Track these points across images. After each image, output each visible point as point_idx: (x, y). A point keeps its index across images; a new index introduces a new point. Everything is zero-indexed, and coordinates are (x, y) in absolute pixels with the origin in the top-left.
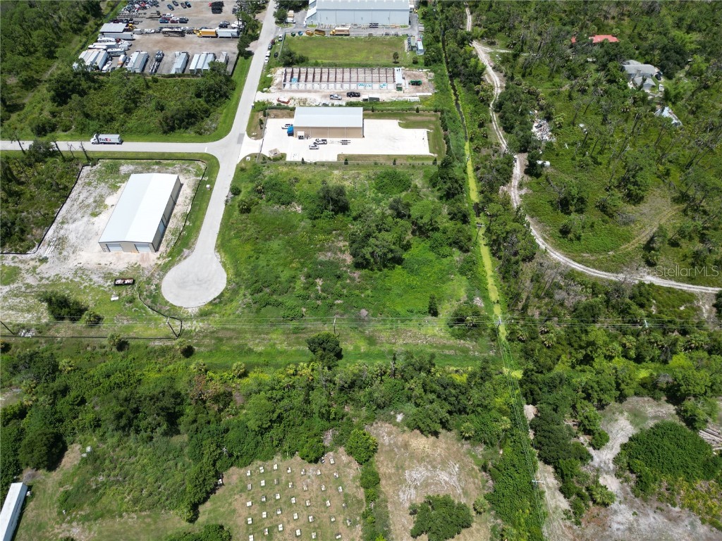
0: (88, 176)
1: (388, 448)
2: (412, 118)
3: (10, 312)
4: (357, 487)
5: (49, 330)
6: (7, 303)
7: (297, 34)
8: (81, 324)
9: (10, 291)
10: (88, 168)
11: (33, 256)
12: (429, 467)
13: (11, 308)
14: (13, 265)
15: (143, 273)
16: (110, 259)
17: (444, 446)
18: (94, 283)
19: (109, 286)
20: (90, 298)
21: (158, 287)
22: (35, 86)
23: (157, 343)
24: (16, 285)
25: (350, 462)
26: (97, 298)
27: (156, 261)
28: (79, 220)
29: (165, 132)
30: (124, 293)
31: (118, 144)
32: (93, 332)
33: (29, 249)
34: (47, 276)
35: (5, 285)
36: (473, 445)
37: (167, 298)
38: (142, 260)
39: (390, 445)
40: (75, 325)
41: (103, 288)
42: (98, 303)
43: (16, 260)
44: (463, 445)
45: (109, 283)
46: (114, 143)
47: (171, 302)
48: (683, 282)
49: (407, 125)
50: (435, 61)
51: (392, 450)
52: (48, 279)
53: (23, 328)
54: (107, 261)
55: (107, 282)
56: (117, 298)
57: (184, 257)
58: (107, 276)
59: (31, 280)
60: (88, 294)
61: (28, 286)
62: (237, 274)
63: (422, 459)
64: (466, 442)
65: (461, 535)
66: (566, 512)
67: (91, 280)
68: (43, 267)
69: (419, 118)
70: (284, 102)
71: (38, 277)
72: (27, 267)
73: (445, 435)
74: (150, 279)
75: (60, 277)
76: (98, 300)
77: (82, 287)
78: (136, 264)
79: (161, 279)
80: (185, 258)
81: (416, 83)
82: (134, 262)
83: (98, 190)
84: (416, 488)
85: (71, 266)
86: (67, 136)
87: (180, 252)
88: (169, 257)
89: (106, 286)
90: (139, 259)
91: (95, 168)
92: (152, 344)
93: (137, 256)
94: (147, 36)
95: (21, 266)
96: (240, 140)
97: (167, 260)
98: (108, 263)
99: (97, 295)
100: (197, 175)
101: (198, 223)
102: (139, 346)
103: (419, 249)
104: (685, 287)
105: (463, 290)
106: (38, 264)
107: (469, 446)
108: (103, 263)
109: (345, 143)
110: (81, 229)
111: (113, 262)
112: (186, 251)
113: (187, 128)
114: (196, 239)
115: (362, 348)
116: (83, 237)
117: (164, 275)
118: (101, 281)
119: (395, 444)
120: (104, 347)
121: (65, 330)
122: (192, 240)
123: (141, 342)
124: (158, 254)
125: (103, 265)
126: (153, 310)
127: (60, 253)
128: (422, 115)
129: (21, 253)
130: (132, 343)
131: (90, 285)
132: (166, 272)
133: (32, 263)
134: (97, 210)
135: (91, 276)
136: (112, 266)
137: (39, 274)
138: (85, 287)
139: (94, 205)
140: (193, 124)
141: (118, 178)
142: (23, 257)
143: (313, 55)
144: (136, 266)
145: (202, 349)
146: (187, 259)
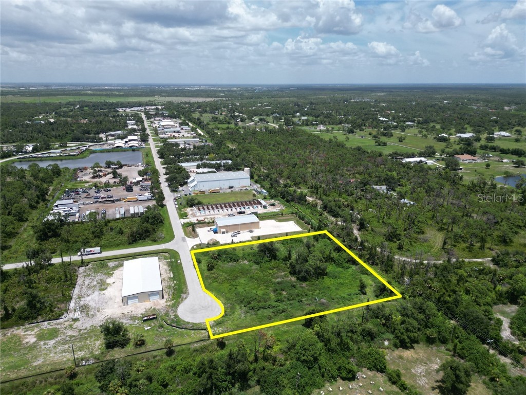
0: (85, 272)
1: (391, 361)
2: (281, 218)
3: (64, 354)
4: (390, 386)
5: (105, 356)
6: (58, 350)
7: (188, 195)
8: (130, 348)
9: (56, 342)
10: (83, 268)
11: (65, 319)
12: (423, 364)
13: (62, 352)
14: (51, 327)
15: (160, 312)
16: (130, 309)
17: (422, 352)
21: (176, 316)
22: (15, 236)
23: (196, 345)
24: (59, 338)
25: (375, 374)
27: (165, 304)
28: (91, 294)
29: (130, 244)
30: (152, 324)
31: (99, 253)
32: (142, 349)
33: (60, 316)
34: (84, 328)
35: (50, 340)
36: (437, 346)
37: (187, 320)
38: (155, 304)
39: (391, 359)
40: (124, 349)
41: (134, 325)
43: (52, 324)
44: (432, 348)
45: (137, 322)
46: (96, 253)
47: (191, 322)
48: (472, 259)
49: (280, 221)
50: (276, 196)
51: (395, 362)
52: (85, 329)
53: (82, 360)
54: (128, 310)
55: (135, 321)
56: (149, 328)
57: (184, 298)
58: (133, 318)
59: (71, 333)
61: (71, 337)
62: (228, 299)
63: (416, 361)
64: (433, 346)
65: (470, 392)
66: (512, 364)
68: (77, 324)
69: (284, 218)
70: (202, 220)
71: (76, 330)
72: (63, 326)
73: (418, 347)
74: (167, 314)
75: (95, 327)
79: (176, 311)
81: (272, 205)
82: (150, 307)
83: (97, 278)
84: (424, 376)
85: (100, 319)
86: (56, 255)
87: (180, 297)
88: (173, 300)
89: (135, 323)
90: (152, 305)
91: (88, 267)
92: (192, 346)
93: (150, 304)
94: (88, 205)
95: (57, 327)
96: (184, 240)
97: (173, 302)
98: (130, 312)
100: (165, 259)
101: (182, 281)
102: (183, 350)
103: (330, 268)
104: (475, 260)
105: (370, 281)
106: (72, 323)
107: (435, 348)
109: (251, 232)
110: (97, 298)
111: (133, 310)
112: (184, 296)
113: (145, 239)
114: (187, 288)
115: (335, 318)
116: (100, 302)
118: (131, 322)
119: (394, 357)
120: (156, 356)
121: (117, 354)
122: (185, 289)
123: (184, 347)
124: (165, 300)
125: (126, 313)
126: (181, 328)
127: (88, 314)
128: (286, 216)
129: (54, 320)
130: (176, 349)
132: (177, 308)
133: (67, 323)
134: (103, 287)
136: (133, 313)
137: (76, 328)
139: (98, 285)
140: (148, 236)
141: (109, 269)
142: (58, 321)
143: (204, 201)
144: (152, 309)
145: (231, 341)
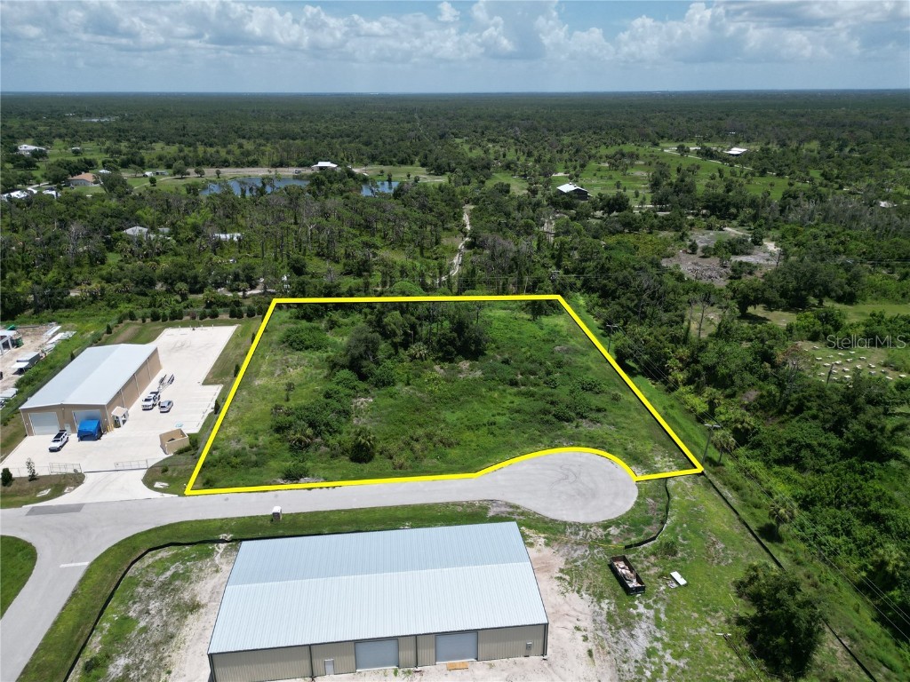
15: (584, 557)
16: (566, 635)
18: (657, 639)
19: (648, 607)
20: (704, 629)
21: (606, 525)
26: (696, 615)
37: (628, 508)
41: (662, 616)
42: (707, 607)
45: (641, 609)
47: (635, 499)
54: (573, 639)
55: (639, 615)
56: (676, 575)
57: (511, 510)
58: (621, 622)
60: (693, 640)
67: (650, 653)
76: (699, 611)
77: (681, 663)
78: (560, 578)
80: (518, 507)
82: (557, 582)
89: (651, 613)
90: (544, 577)
98: (579, 635)
99: (690, 617)
108: (582, 648)
111: (571, 626)
114: (455, 504)
117: (571, 525)
122: (460, 509)
125: (590, 645)
126: (666, 517)
131: (666, 646)
132: (565, 523)
135: (639, 657)
136: (586, 623)
138: (677, 656)
144: (567, 578)
146: (517, 503)
